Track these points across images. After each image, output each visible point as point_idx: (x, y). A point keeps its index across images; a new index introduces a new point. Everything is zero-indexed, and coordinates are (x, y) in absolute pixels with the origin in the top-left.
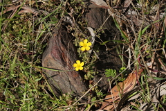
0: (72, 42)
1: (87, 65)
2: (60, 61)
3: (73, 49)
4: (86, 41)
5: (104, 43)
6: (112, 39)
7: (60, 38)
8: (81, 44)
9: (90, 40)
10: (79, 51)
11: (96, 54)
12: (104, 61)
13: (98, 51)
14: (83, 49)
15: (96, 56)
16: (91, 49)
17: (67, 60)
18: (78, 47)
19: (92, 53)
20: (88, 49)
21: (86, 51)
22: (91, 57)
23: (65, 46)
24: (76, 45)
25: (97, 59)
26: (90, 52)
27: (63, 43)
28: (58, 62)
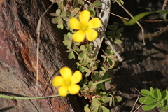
0: (49, 18)
1: (90, 79)
2: (18, 70)
3: (52, 38)
4: (86, 14)
5: (135, 20)
6: (156, 8)
7: (14, 9)
8: (73, 23)
9: (97, 13)
10: (67, 43)
11: (113, 50)
13: (118, 42)
14: (79, 37)
15: (114, 55)
18: (66, 31)
19: (104, 46)
20: (92, 36)
22: (100, 58)
23: (30, 28)
24: (61, 26)
26: (98, 43)
27: (24, 21)
28: (11, 72)
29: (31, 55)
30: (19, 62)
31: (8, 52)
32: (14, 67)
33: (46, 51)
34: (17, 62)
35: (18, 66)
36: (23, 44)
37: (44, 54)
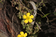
0: (16, 15)
1: (30, 35)
2: (6, 33)
3: (17, 22)
4: (29, 14)
5: (45, 16)
7: (5, 12)
10: (22, 23)
11: (38, 26)
12: (46, 32)
13: (40, 23)
15: (38, 27)
16: (33, 21)
17: (12, 32)
18: (22, 19)
19: (35, 24)
20: (31, 21)
21: (29, 23)
22: (33, 28)
24: (20, 18)
25: (40, 30)
26: (33, 23)
27: (8, 16)
28: (4, 33)
29: (10, 27)
30: (6, 30)
31: (3, 26)
32: (4, 31)
33: (15, 26)
34: (5, 30)
35: (6, 31)
36: (8, 24)
37: (15, 27)
